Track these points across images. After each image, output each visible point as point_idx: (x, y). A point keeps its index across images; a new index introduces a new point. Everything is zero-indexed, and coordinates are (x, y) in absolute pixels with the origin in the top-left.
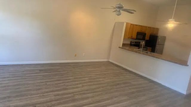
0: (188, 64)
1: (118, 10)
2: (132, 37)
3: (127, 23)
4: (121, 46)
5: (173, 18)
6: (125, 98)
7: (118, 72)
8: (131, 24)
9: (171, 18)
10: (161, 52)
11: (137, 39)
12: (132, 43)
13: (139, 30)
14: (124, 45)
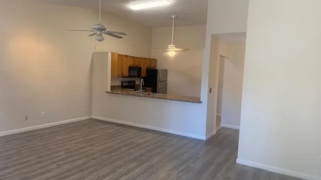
0: (201, 100)
1: (98, 33)
2: (122, 74)
3: (113, 54)
4: (109, 90)
5: (173, 44)
6: (133, 165)
7: (112, 131)
8: (119, 55)
9: (171, 44)
10: (165, 91)
11: (130, 76)
12: (124, 84)
13: (130, 63)
14: (113, 88)
